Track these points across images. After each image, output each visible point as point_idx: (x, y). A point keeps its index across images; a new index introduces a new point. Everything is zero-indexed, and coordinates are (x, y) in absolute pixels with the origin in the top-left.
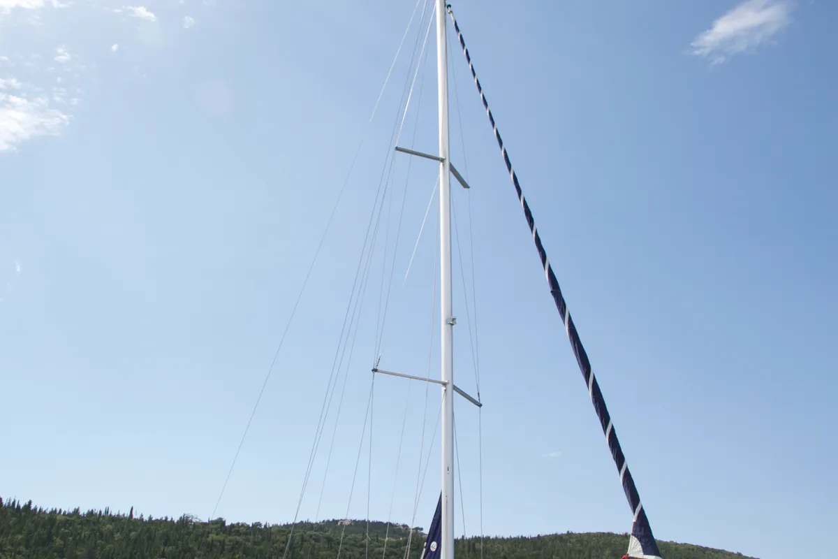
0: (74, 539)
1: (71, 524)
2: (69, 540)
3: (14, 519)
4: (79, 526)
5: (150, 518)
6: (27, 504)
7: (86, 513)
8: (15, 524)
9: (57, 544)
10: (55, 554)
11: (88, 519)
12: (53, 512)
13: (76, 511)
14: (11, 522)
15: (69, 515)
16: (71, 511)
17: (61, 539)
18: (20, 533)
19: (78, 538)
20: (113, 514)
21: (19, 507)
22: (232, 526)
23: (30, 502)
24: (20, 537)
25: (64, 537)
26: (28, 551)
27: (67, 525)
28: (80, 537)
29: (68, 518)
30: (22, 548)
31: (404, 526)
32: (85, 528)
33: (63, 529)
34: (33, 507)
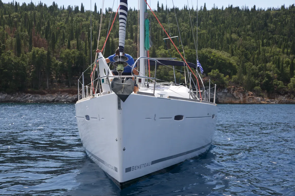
0: (281, 23)
1: (279, 15)
2: (278, 25)
3: (245, 17)
4: (284, 16)
6: (253, 7)
7: (288, 7)
8: (246, 20)
9: (271, 27)
10: (270, 33)
11: (290, 10)
12: (269, 10)
13: (283, 7)
14: (244, 19)
15: (279, 10)
16: (280, 7)
17: (274, 25)
18: (249, 24)
19: (284, 22)
21: (248, 10)
23: (255, 7)
24: (249, 26)
25: (275, 24)
26: (253, 34)
27: (277, 16)
28: (285, 22)
29: (277, 12)
30: (250, 33)
32: (289, 16)
33: (275, 19)
34: (257, 9)
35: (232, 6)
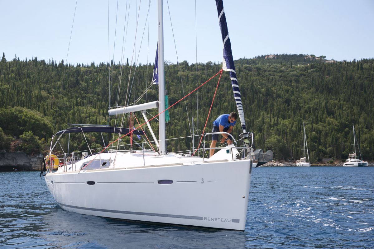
0: (93, 82)
1: (90, 73)
2: (90, 83)
3: (54, 72)
4: (95, 74)
5: (140, 65)
6: (61, 62)
7: (98, 65)
8: (55, 76)
9: (83, 86)
10: (82, 92)
11: (101, 69)
12: (79, 66)
13: (93, 64)
14: (53, 75)
15: (89, 67)
16: (90, 64)
17: (86, 83)
18: (59, 81)
19: (95, 81)
20: (116, 64)
21: (56, 65)
22: (193, 65)
23: (63, 61)
24: (59, 83)
25: (87, 81)
26: (65, 91)
27: (88, 74)
28: (97, 80)
29: (88, 69)
30: (61, 90)
31: (312, 56)
32: (100, 74)
33: (85, 76)
34: (65, 64)
35: (36, 58)
